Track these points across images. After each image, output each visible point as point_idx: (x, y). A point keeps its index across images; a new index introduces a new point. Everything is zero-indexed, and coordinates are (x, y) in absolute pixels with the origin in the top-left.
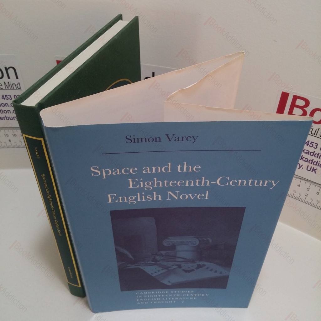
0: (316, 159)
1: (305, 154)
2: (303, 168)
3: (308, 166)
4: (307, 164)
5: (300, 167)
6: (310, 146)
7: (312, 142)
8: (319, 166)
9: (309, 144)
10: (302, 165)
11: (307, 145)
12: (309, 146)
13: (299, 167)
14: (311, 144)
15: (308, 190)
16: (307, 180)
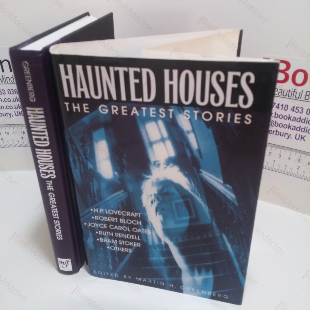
0: (303, 125)
1: (292, 121)
2: (291, 138)
3: (296, 134)
4: (295, 132)
5: (289, 137)
6: (296, 112)
7: (297, 107)
8: (307, 132)
9: (295, 109)
10: (290, 135)
11: (293, 111)
12: (294, 112)
14: (296, 109)
16: (297, 151)
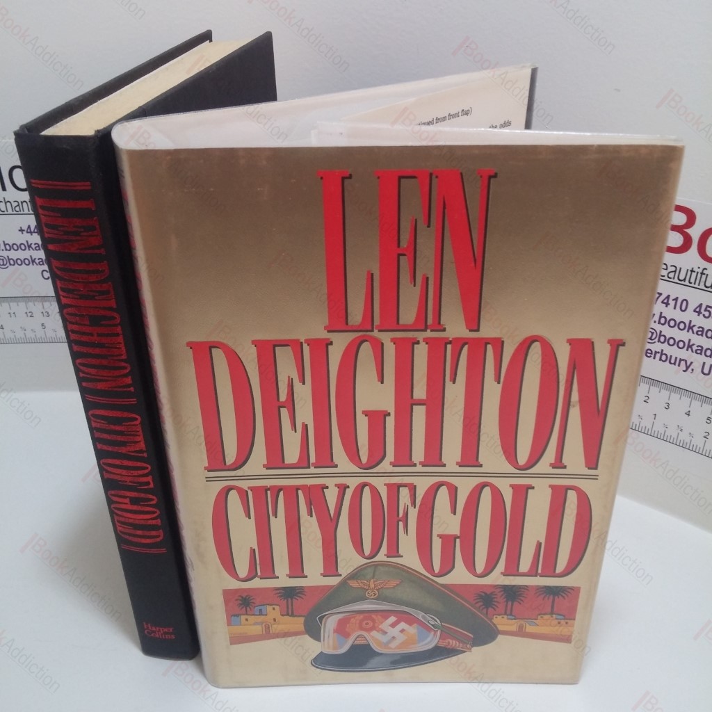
13: (685, 369)
15: (709, 421)
